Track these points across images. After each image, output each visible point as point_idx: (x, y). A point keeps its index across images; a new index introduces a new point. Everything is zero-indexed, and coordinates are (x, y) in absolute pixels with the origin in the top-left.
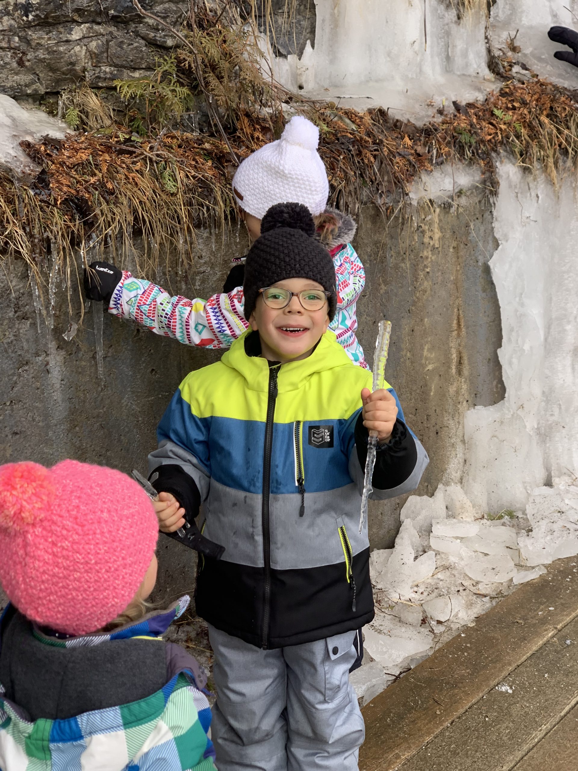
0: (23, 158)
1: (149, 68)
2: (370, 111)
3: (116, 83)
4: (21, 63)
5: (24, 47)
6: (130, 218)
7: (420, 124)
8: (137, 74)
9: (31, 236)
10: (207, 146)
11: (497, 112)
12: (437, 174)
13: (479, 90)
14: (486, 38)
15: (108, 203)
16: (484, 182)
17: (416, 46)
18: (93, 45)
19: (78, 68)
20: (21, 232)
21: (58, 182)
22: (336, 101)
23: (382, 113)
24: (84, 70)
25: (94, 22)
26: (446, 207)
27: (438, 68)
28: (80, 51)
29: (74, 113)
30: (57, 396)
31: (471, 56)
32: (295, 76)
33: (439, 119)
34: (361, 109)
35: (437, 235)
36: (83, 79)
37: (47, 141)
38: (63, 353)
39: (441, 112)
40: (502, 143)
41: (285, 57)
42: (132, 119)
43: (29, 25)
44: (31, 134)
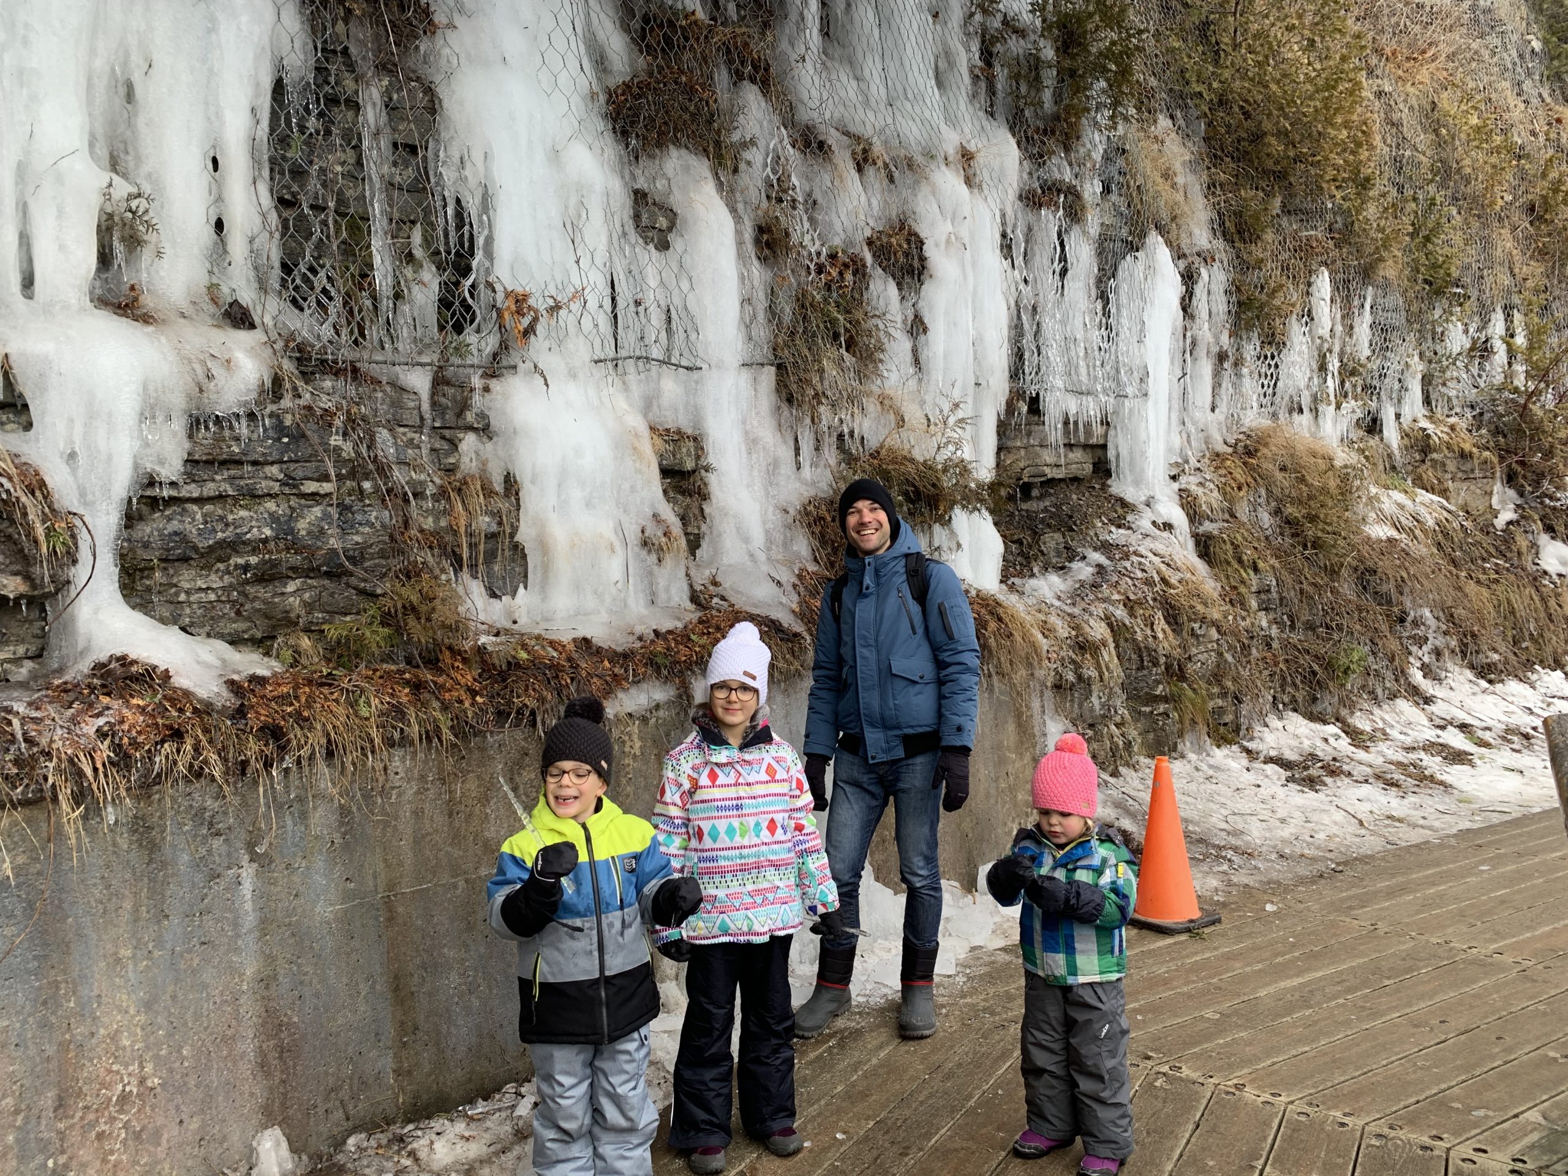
0: (226, 693)
1: (358, 613)
2: (574, 640)
3: (326, 627)
4: (238, 613)
5: (242, 600)
6: (324, 741)
7: (619, 649)
8: (348, 618)
9: (225, 760)
10: (407, 676)
11: (693, 637)
12: (633, 691)
13: (679, 619)
14: (687, 575)
15: (302, 728)
16: (680, 696)
17: (619, 585)
18: (307, 596)
19: (292, 615)
20: (216, 757)
21: (257, 712)
22: (543, 633)
23: (586, 641)
24: (298, 617)
25: (308, 577)
26: (644, 720)
27: (642, 602)
28: (294, 602)
29: (287, 654)
30: (248, 906)
31: (673, 591)
32: (509, 613)
33: (638, 644)
34: (566, 638)
35: (638, 744)
36: (297, 624)
37: (254, 679)
38: (255, 865)
39: (640, 639)
40: (696, 663)
41: (500, 598)
42: (340, 656)
43: (247, 582)
44: (239, 673)
